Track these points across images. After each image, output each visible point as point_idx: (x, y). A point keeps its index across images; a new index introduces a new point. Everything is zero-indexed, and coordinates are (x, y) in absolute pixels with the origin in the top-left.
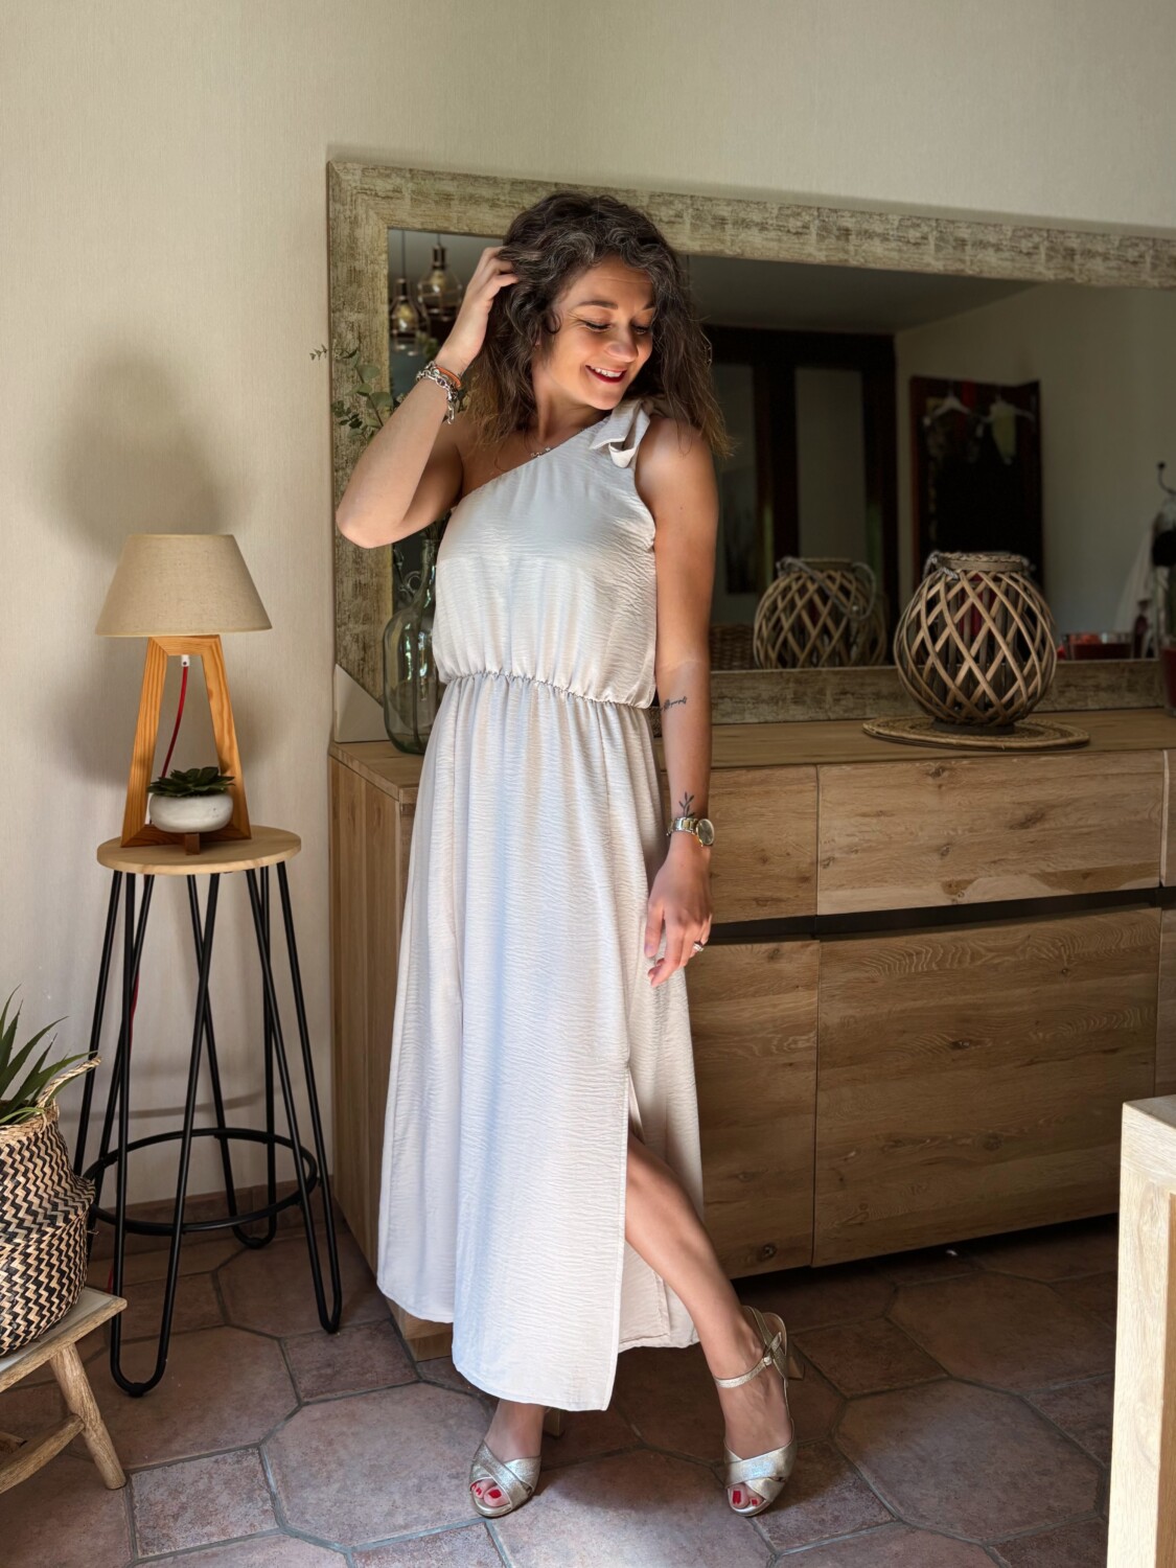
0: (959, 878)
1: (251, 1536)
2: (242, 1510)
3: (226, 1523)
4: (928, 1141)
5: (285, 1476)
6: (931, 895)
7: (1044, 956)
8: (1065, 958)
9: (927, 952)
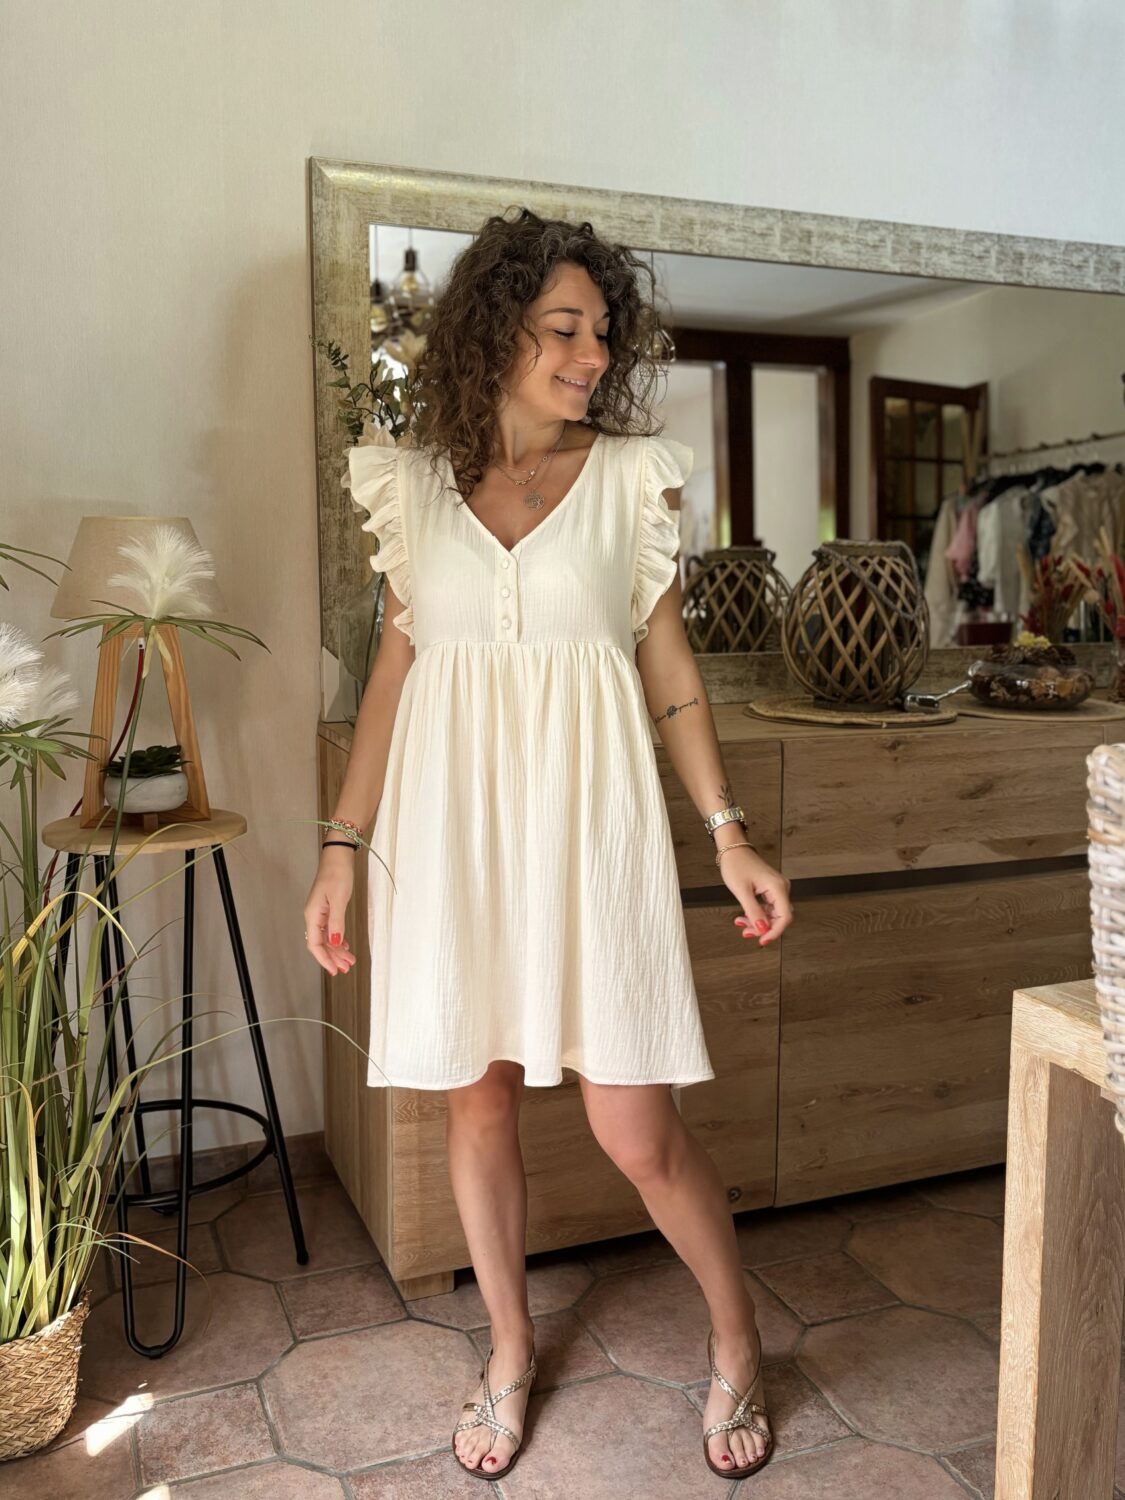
0: (912, 845)
1: (250, 1465)
2: (242, 1440)
3: (227, 1453)
4: (883, 1090)
5: (282, 1408)
6: (887, 861)
7: (991, 917)
8: (1011, 919)
9: (883, 913)
